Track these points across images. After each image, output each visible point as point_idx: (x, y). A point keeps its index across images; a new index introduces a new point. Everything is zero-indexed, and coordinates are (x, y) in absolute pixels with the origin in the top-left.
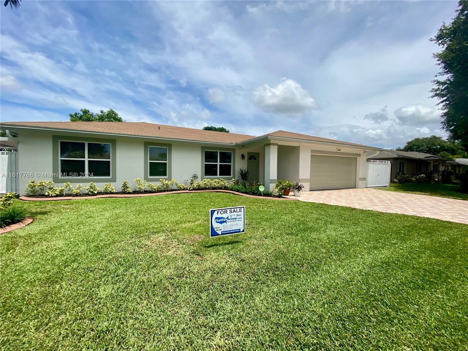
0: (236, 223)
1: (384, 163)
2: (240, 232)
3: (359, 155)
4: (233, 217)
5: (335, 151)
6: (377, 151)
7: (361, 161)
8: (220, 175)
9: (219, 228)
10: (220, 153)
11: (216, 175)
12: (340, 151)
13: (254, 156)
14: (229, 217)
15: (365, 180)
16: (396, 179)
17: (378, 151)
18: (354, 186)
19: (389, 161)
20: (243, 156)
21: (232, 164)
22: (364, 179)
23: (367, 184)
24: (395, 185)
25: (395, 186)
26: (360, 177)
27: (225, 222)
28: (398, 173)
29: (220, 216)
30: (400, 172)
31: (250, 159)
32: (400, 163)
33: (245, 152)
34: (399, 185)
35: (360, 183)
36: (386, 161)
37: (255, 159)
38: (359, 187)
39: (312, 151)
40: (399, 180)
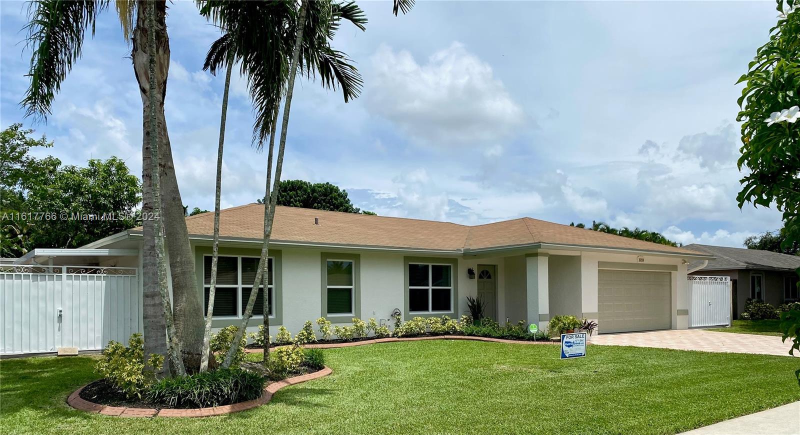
0: (579, 347)
1: (719, 281)
2: (581, 356)
3: (675, 268)
4: (578, 342)
5: (636, 262)
6: (705, 261)
7: (679, 277)
8: (433, 309)
9: (568, 351)
10: (433, 266)
11: (427, 309)
12: (642, 263)
13: (487, 272)
14: (575, 342)
15: (688, 314)
16: (746, 312)
17: (707, 261)
18: (668, 326)
19: (729, 278)
20: (471, 272)
21: (452, 288)
22: (685, 312)
23: (690, 321)
24: (743, 323)
25: (741, 325)
26: (678, 308)
27: (572, 346)
28: (749, 300)
29: (568, 340)
30: (753, 297)
31: (480, 277)
32: (753, 278)
33: (473, 265)
34: (750, 322)
35: (679, 320)
36: (724, 277)
37: (489, 277)
38: (677, 328)
39: (600, 264)
40: (752, 315)
